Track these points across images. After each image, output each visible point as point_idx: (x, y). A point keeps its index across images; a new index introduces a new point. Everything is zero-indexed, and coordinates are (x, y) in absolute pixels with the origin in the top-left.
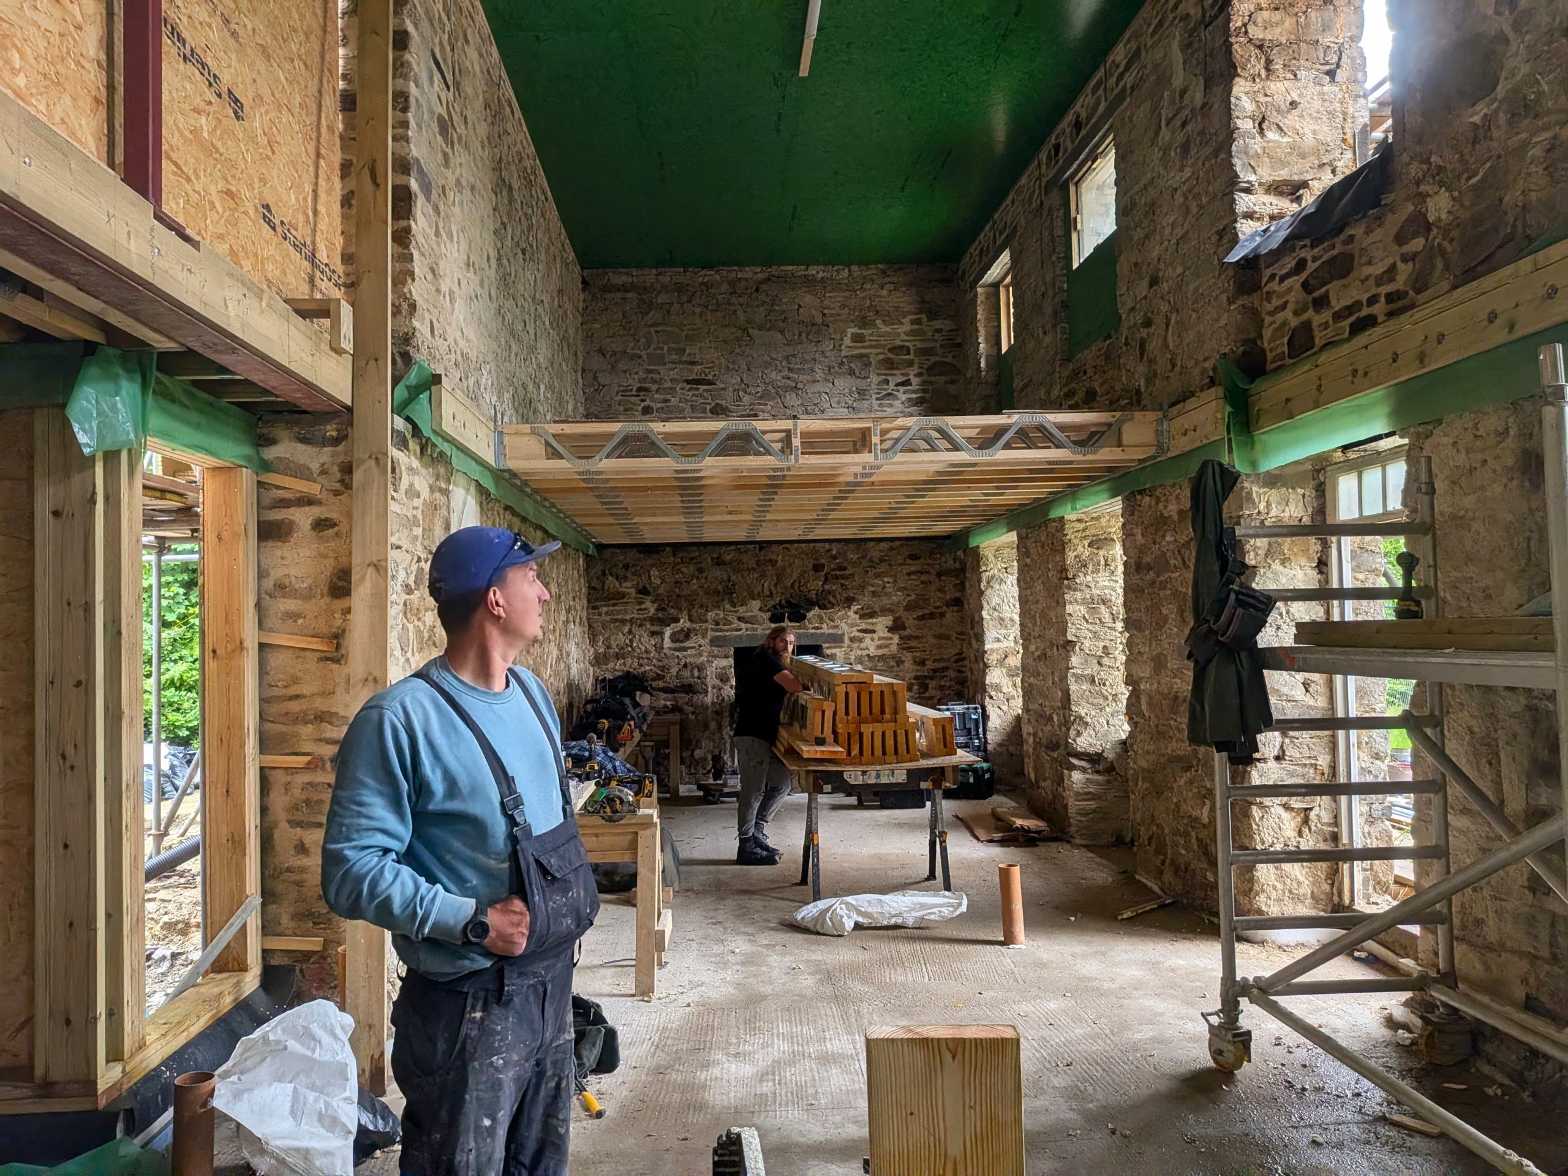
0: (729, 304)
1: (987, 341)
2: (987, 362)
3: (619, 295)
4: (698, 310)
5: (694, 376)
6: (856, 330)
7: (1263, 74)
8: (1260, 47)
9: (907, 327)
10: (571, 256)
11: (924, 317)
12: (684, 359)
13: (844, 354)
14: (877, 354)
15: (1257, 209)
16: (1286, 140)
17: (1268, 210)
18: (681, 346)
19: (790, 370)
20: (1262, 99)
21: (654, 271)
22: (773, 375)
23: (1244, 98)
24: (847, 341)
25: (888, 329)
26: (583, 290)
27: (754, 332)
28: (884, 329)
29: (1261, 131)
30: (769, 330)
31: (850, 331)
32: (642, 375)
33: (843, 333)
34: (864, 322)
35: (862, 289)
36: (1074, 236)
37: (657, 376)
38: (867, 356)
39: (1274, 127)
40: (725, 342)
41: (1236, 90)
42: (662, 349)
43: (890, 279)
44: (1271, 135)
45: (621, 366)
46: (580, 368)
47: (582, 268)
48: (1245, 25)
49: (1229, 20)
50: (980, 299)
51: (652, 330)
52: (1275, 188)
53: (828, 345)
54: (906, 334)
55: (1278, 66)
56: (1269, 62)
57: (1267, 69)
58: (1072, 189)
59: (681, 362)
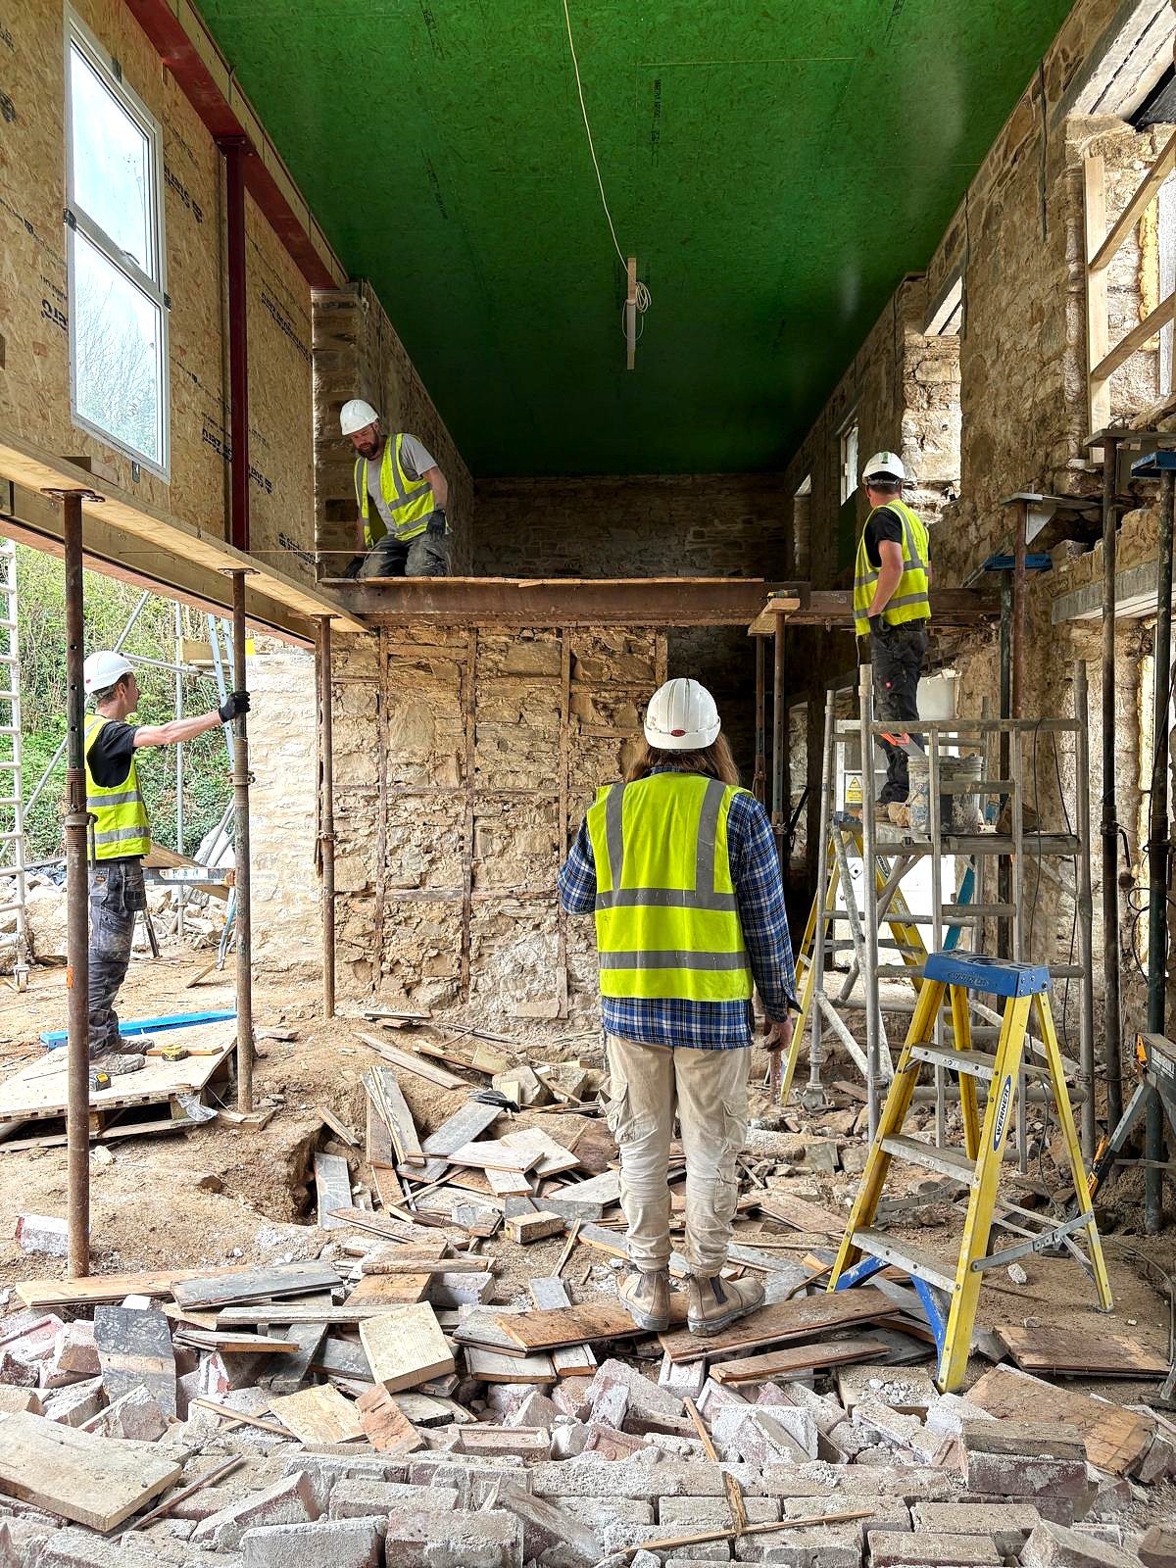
0: (593, 506)
1: (801, 541)
2: (800, 560)
3: (504, 499)
4: (568, 512)
5: (562, 567)
6: (698, 528)
7: (925, 406)
8: (924, 387)
9: (740, 526)
10: (465, 471)
11: (754, 517)
12: (557, 552)
13: (687, 548)
14: (714, 549)
15: (916, 501)
16: (939, 451)
17: (924, 501)
18: (553, 541)
19: (642, 561)
20: (924, 423)
21: (532, 480)
22: (628, 566)
23: (911, 423)
24: (690, 538)
25: (723, 528)
26: (475, 496)
27: (613, 530)
28: (722, 528)
29: (922, 447)
30: (626, 528)
31: (692, 529)
32: (522, 566)
33: (687, 530)
34: (703, 522)
35: (703, 494)
36: (843, 480)
37: (532, 567)
38: (705, 549)
39: (931, 443)
40: (589, 538)
41: (905, 418)
42: (537, 544)
43: (727, 485)
44: (929, 448)
45: (504, 559)
46: (471, 562)
47: (474, 478)
48: (914, 371)
49: (904, 368)
50: (797, 506)
51: (531, 527)
52: (932, 486)
53: (673, 541)
54: (739, 531)
55: (935, 400)
56: (930, 397)
57: (928, 402)
58: (843, 443)
59: (554, 555)
